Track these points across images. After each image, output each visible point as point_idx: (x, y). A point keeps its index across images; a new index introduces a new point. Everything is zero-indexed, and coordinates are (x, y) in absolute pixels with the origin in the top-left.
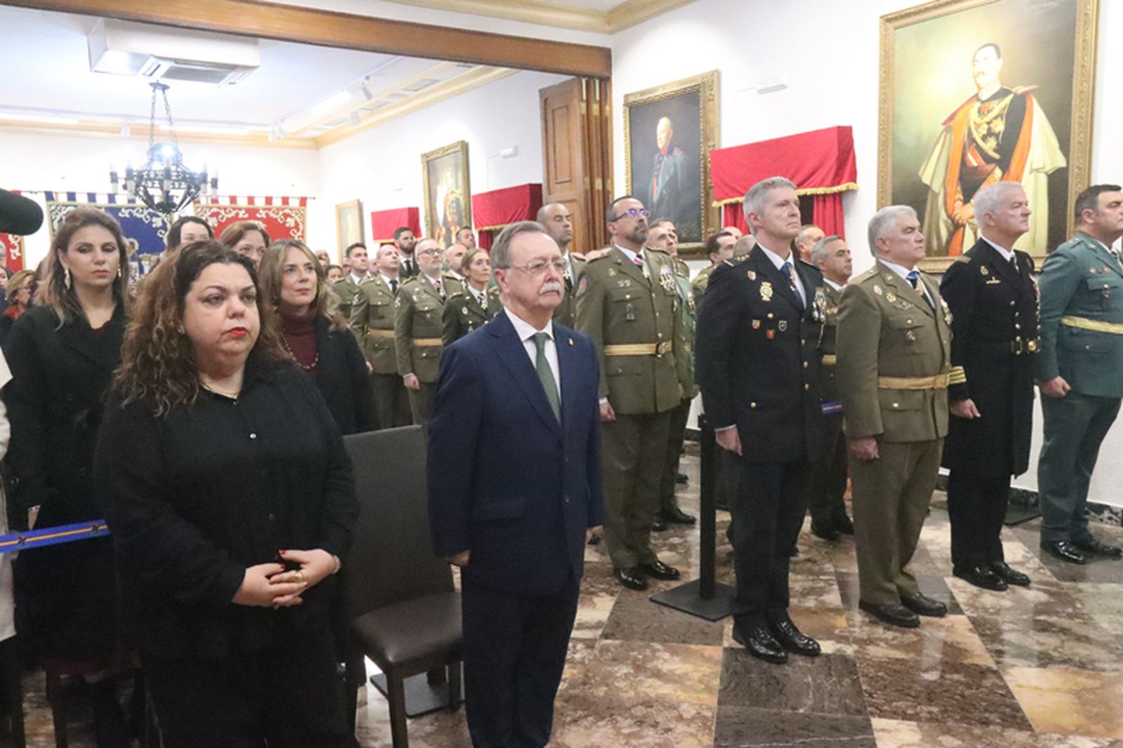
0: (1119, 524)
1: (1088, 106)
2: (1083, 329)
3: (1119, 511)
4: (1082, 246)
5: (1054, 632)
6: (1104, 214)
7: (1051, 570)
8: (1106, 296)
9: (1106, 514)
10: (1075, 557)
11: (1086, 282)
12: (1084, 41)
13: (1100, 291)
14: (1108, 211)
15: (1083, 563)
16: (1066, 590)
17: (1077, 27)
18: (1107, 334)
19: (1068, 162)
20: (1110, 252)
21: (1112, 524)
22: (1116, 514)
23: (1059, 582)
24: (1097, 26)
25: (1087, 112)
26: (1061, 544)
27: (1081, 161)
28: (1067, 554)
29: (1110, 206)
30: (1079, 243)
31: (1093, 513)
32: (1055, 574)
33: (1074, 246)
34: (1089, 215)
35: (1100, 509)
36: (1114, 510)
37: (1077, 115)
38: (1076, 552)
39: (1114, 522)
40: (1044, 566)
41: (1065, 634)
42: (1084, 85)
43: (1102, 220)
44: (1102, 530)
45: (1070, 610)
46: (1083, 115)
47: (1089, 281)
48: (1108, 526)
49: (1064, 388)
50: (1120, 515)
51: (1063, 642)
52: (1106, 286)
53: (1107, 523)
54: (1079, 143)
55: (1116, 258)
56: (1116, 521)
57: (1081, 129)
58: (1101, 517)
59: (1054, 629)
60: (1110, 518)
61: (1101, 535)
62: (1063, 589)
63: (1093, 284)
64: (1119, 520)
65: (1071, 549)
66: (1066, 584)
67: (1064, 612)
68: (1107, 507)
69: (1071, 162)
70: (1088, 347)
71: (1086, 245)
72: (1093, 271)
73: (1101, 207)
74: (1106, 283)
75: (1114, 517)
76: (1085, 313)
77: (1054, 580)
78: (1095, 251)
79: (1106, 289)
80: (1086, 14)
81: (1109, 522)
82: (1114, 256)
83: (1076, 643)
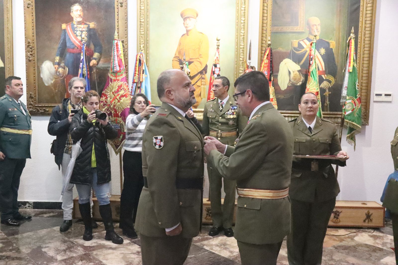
0: (32, 208)
1: (11, 44)
2: (8, 132)
3: (32, 203)
4: (6, 100)
5: (3, 259)
6: (14, 88)
7: (4, 233)
8: (16, 120)
9: (27, 205)
10: (16, 224)
11: (7, 114)
12: (7, 18)
13: (13, 118)
14: (15, 87)
15: (18, 225)
16: (10, 240)
17: (4, 12)
18: (17, 134)
19: (4, 65)
20: (17, 103)
21: (29, 209)
22: (31, 204)
23: (8, 237)
24: (12, 13)
25: (10, 47)
26: (9, 220)
27: (9, 65)
28: (12, 223)
29: (16, 85)
30: (5, 98)
31: (22, 206)
32: (6, 234)
33: (2, 100)
34: (9, 88)
35: (25, 203)
36: (30, 203)
37: (7, 47)
38: (16, 221)
39: (30, 208)
40: (2, 232)
41: (8, 259)
42: (9, 35)
43: (13, 90)
44: (26, 211)
45: (11, 248)
46: (9, 47)
47: (9, 114)
48: (28, 210)
49: (3, 157)
50: (32, 205)
51: (7, 262)
52: (15, 116)
53: (28, 208)
54: (8, 58)
55: (20, 105)
56: (31, 207)
57: (8, 53)
58: (26, 206)
59: (3, 258)
60: (29, 206)
61: (26, 214)
62: (9, 239)
63: (10, 115)
64: (32, 206)
65: (13, 221)
66: (10, 237)
67: (8, 249)
68: (28, 202)
69: (6, 65)
70: (10, 139)
71: (8, 99)
72: (10, 110)
73: (13, 85)
74: (15, 115)
75: (31, 206)
76: (9, 126)
77: (6, 236)
78: (11, 102)
79: (15, 117)
80: (7, 7)
81: (29, 208)
82: (19, 104)
83: (12, 261)
